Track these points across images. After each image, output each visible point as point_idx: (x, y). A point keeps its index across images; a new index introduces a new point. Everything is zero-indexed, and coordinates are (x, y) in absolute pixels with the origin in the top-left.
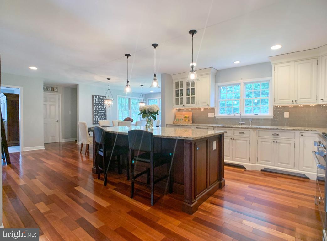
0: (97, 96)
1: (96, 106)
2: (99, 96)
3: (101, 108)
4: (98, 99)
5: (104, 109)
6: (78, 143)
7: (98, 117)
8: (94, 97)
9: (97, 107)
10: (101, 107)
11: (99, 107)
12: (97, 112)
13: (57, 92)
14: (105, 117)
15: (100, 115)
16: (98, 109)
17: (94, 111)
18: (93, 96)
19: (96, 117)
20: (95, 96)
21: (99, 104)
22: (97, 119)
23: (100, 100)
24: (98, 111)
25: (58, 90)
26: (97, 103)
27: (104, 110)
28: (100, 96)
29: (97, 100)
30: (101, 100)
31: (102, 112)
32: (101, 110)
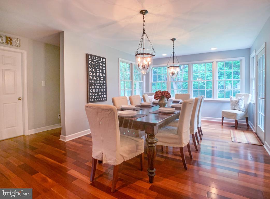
0: (93, 56)
1: (93, 72)
2: (96, 56)
3: (100, 77)
4: (95, 62)
5: (104, 77)
6: (65, 139)
7: (96, 91)
8: (90, 57)
9: (94, 74)
10: (99, 74)
11: (96, 74)
12: (94, 83)
13: (19, 46)
14: (105, 90)
15: (98, 87)
16: (95, 78)
17: (90, 81)
18: (87, 55)
19: (92, 91)
20: (91, 55)
21: (96, 70)
22: (93, 94)
23: (98, 62)
24: (95, 80)
25: (20, 44)
26: (94, 68)
27: (104, 80)
28: (98, 57)
29: (93, 63)
30: (100, 63)
31: (101, 82)
32: (100, 80)
